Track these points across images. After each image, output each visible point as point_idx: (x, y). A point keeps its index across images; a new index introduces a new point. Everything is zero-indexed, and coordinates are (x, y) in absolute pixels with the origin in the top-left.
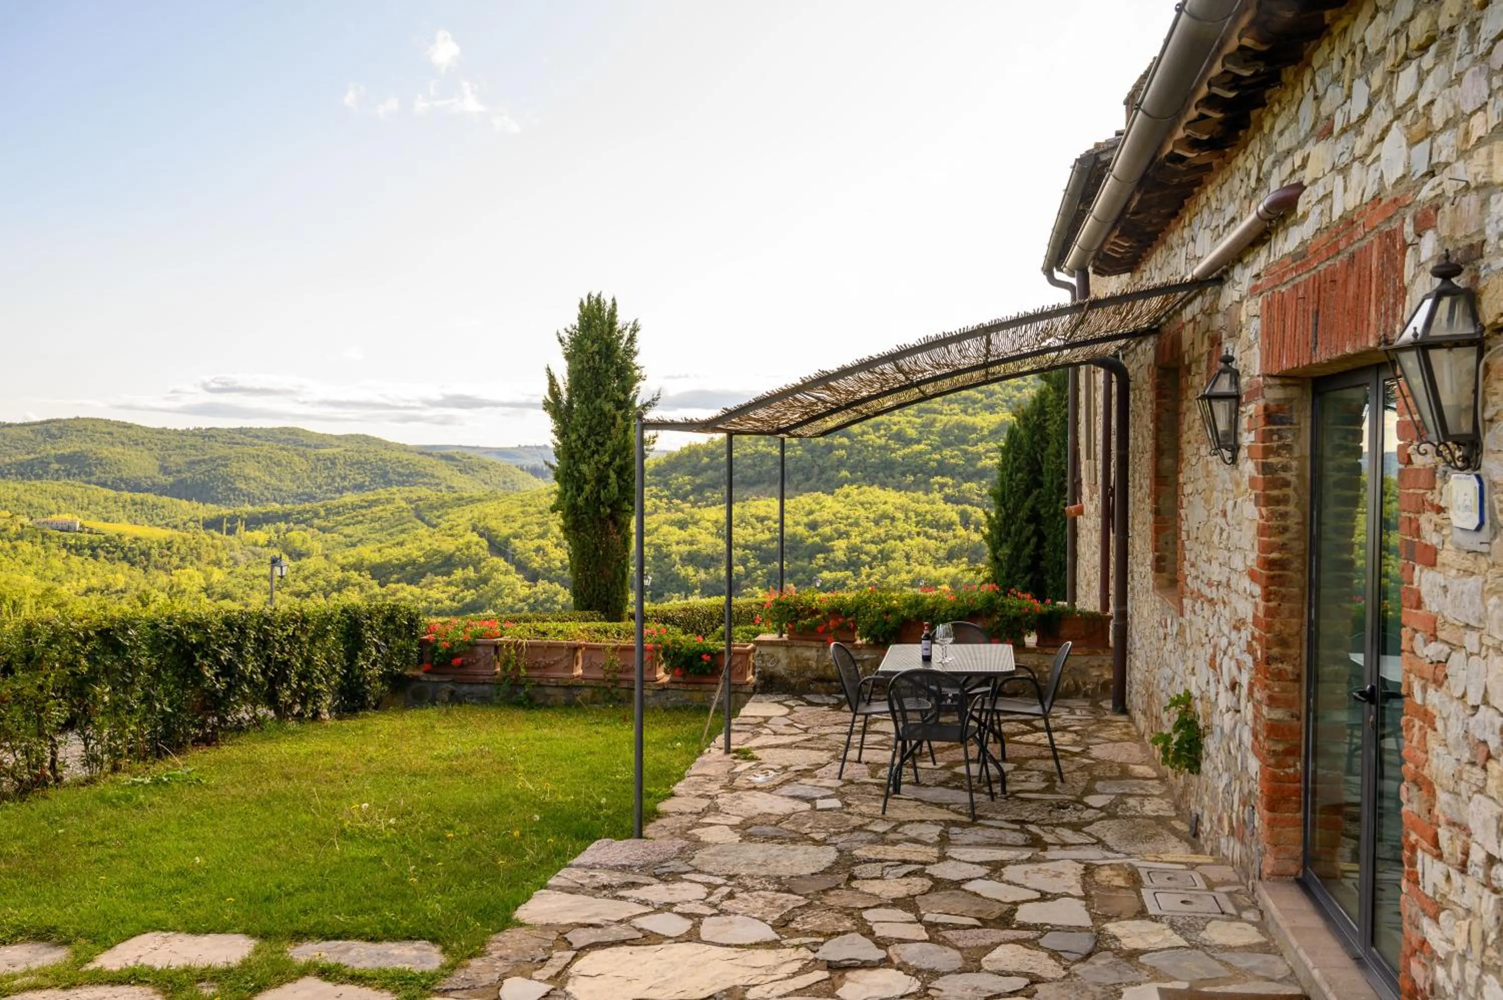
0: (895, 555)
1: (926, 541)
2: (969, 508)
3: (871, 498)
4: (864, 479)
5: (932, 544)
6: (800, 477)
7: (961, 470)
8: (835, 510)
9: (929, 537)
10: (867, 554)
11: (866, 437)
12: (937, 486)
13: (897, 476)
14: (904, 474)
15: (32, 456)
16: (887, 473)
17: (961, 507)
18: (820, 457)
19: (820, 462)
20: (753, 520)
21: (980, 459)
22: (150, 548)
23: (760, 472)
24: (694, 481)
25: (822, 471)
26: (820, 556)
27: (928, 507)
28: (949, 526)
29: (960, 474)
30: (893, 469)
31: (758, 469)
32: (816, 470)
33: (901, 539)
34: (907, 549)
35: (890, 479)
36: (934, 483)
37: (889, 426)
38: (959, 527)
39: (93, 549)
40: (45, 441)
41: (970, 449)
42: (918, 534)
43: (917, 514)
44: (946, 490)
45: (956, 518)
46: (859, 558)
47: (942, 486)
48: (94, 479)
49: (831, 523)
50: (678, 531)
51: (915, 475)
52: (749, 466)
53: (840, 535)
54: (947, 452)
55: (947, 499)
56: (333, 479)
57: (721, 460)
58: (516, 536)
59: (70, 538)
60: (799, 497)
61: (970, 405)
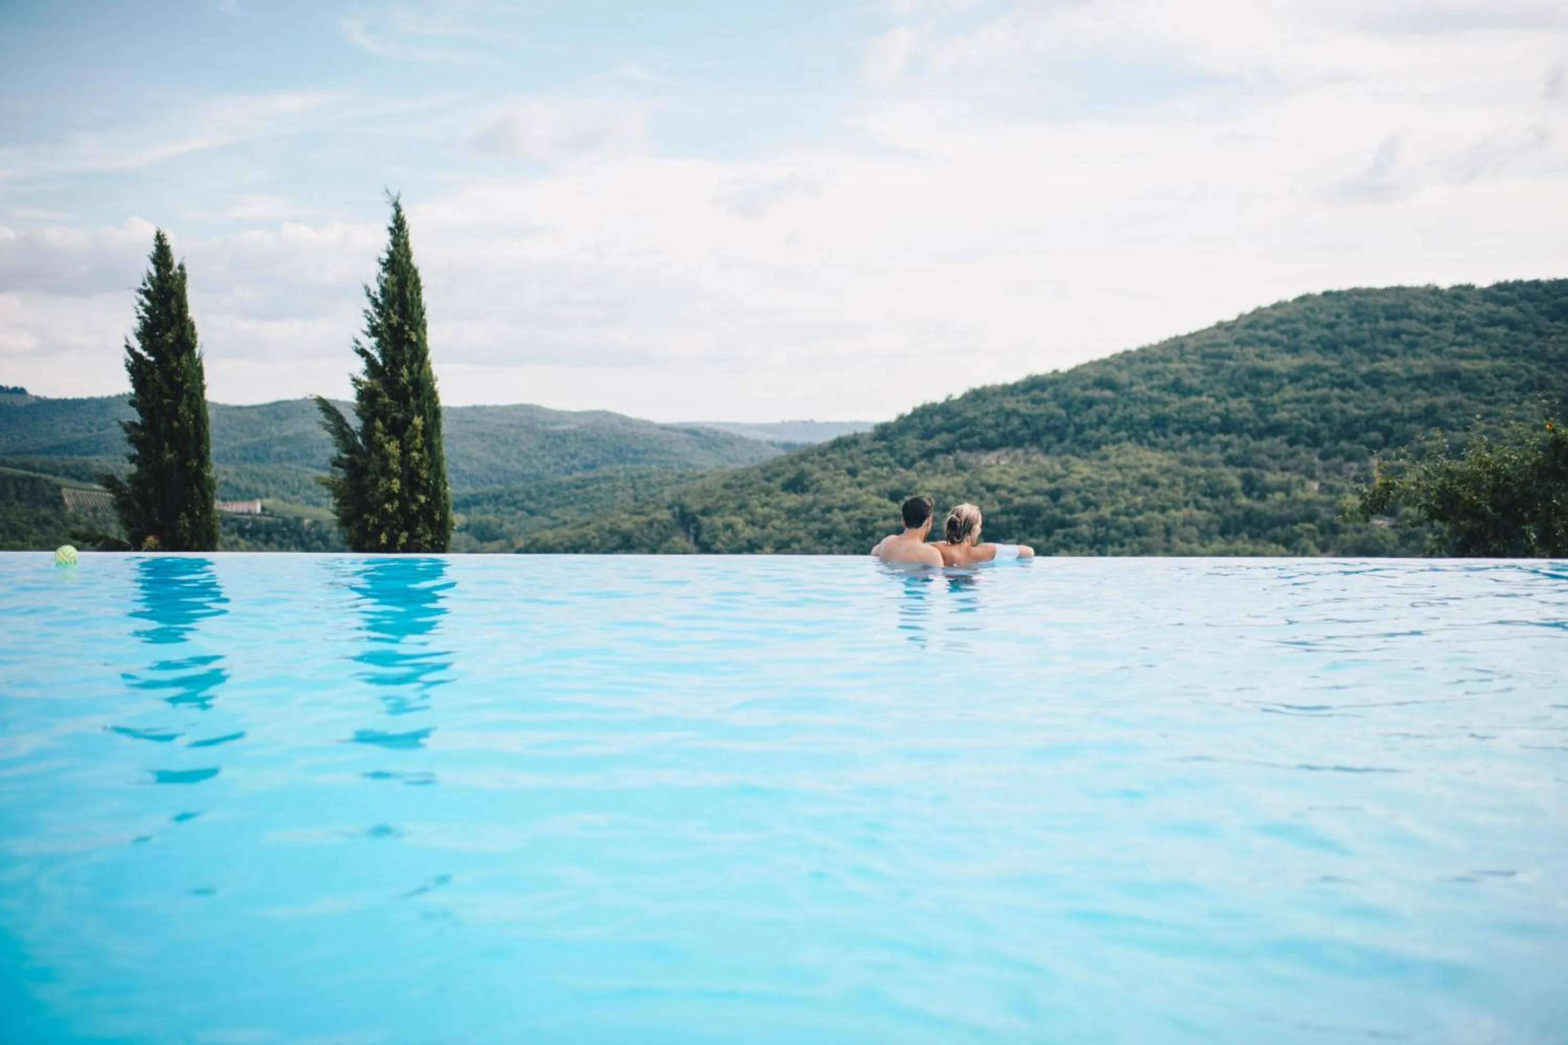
0: (1152, 530)
1: (1196, 512)
2: (1254, 471)
3: (1130, 460)
4: (1129, 438)
5: (1200, 515)
6: (1052, 438)
7: (1251, 425)
8: (1084, 475)
9: (1199, 507)
10: (1118, 528)
11: (1135, 389)
12: (1218, 447)
13: (1170, 434)
14: (1178, 432)
15: (257, 439)
16: (1158, 431)
17: (1245, 470)
18: (1076, 414)
19: (1077, 419)
20: (982, 489)
21: (1275, 411)
22: (329, 532)
23: (1003, 434)
24: (923, 446)
25: (1080, 429)
26: (1058, 531)
27: (1202, 471)
28: (1229, 492)
29: (1249, 431)
30: (1166, 427)
31: (1001, 429)
32: (1071, 430)
33: (1163, 510)
34: (1169, 521)
35: (1161, 439)
36: (1215, 443)
37: (1163, 375)
38: (1240, 494)
39: (269, 534)
40: (271, 423)
41: (1264, 400)
42: (1186, 504)
43: (1188, 479)
44: (1230, 451)
45: (1237, 483)
46: (1107, 534)
47: (1225, 446)
48: (314, 462)
49: (1078, 492)
50: (890, 504)
51: (1192, 432)
52: (991, 427)
53: (1087, 504)
54: (1233, 404)
55: (1230, 461)
56: (563, 457)
57: (958, 420)
58: (705, 512)
59: (247, 522)
60: (1045, 461)
61: (1267, 348)
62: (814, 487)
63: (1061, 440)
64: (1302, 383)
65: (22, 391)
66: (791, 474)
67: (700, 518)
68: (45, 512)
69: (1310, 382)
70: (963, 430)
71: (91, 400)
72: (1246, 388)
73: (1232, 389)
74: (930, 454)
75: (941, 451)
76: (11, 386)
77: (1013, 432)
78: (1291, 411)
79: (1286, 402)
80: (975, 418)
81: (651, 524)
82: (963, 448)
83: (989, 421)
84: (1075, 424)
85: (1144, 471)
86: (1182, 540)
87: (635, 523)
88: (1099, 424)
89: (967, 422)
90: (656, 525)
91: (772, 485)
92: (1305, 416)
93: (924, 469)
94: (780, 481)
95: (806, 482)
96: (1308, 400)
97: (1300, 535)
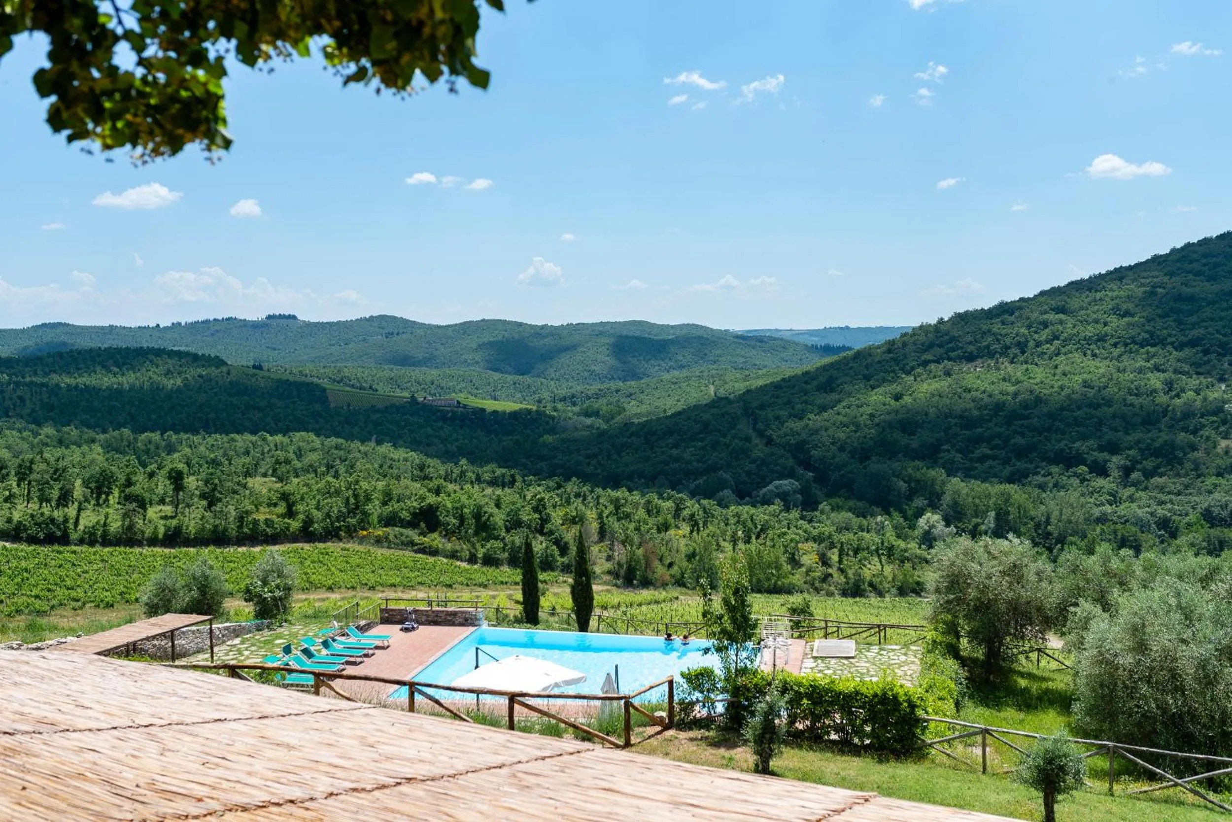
2: (1173, 376)
3: (1076, 367)
4: (1076, 350)
6: (1016, 351)
7: (1173, 339)
8: (1039, 379)
11: (1082, 312)
12: (1146, 356)
13: (1108, 346)
16: (1099, 344)
17: (1166, 375)
19: (1036, 336)
21: (1194, 328)
23: (980, 348)
24: (920, 357)
25: (1038, 344)
28: (1152, 392)
29: (1171, 343)
30: (1106, 341)
31: (978, 344)
32: (1032, 344)
35: (1102, 350)
36: (1143, 353)
38: (1161, 393)
39: (463, 421)
40: (461, 338)
41: (1185, 319)
44: (1156, 360)
47: (1152, 356)
49: (1032, 392)
51: (1126, 344)
55: (1154, 368)
56: (663, 360)
57: (946, 338)
58: (762, 407)
59: (448, 412)
60: (1010, 368)
61: (1191, 276)
62: (839, 389)
63: (1023, 353)
64: (1217, 305)
65: (294, 317)
66: (822, 379)
67: (757, 411)
68: (318, 407)
69: (1225, 305)
70: (950, 345)
71: (339, 323)
72: (1171, 309)
73: (1160, 311)
74: (925, 363)
75: (934, 361)
76: (287, 314)
77: (988, 347)
78: (1207, 328)
79: (1203, 321)
80: (960, 336)
81: (723, 415)
82: (950, 359)
83: (969, 338)
84: (1034, 340)
85: (1086, 376)
86: (1111, 429)
87: (713, 414)
88: (1053, 340)
89: (953, 339)
90: (726, 416)
91: (809, 387)
92: (1218, 331)
93: (920, 375)
94: (815, 383)
95: (834, 385)
96: (1221, 319)
97: (1204, 426)
